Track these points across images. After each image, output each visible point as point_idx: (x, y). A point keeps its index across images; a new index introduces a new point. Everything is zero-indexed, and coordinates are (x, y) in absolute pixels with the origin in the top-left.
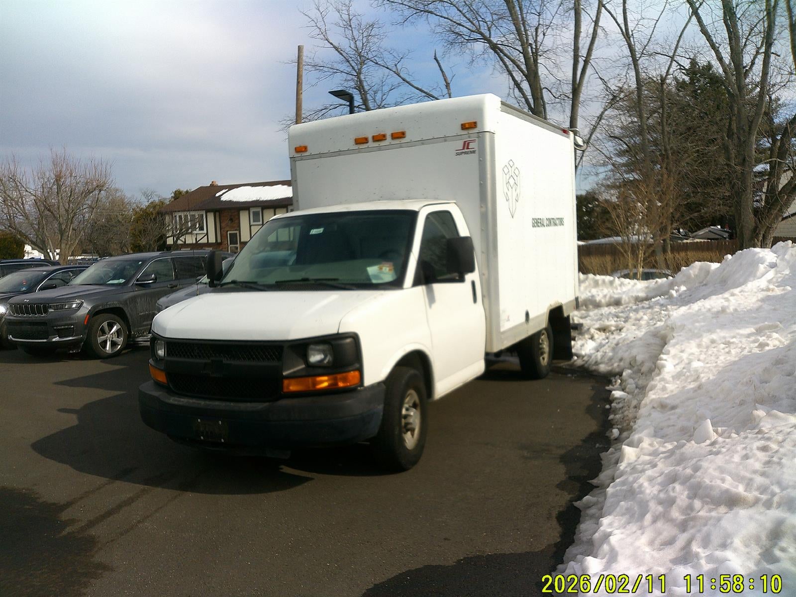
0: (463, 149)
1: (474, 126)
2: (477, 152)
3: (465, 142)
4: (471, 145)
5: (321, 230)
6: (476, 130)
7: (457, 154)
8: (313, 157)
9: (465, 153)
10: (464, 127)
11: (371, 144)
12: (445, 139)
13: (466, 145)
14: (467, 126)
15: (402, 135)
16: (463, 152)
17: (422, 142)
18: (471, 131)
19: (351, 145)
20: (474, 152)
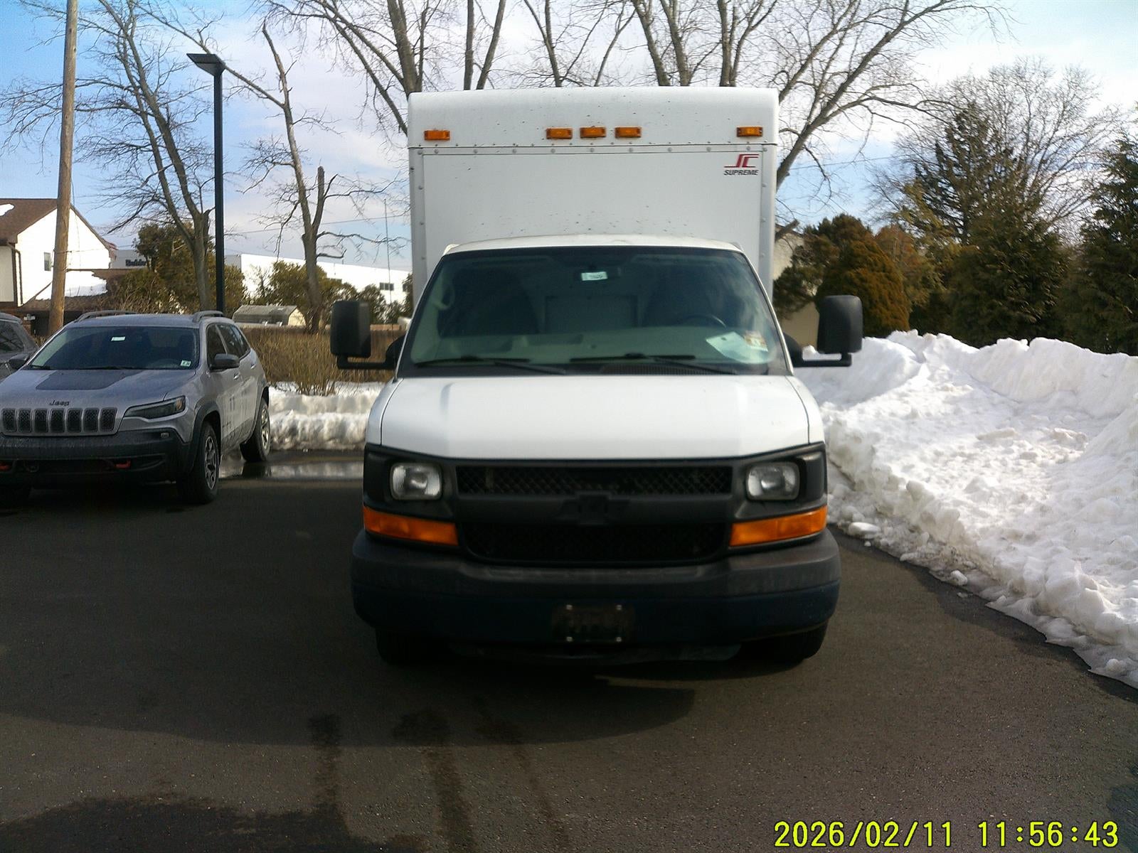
0: (738, 166)
1: (758, 134)
2: (759, 173)
3: (741, 156)
4: (751, 162)
5: (602, 275)
6: (760, 140)
7: (727, 173)
8: (459, 151)
9: (740, 172)
10: (741, 133)
11: (576, 139)
12: (709, 147)
13: (743, 161)
14: (749, 132)
15: (634, 133)
16: (736, 171)
17: (669, 147)
18: (752, 141)
19: (539, 137)
20: (754, 173)
